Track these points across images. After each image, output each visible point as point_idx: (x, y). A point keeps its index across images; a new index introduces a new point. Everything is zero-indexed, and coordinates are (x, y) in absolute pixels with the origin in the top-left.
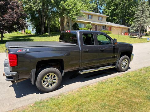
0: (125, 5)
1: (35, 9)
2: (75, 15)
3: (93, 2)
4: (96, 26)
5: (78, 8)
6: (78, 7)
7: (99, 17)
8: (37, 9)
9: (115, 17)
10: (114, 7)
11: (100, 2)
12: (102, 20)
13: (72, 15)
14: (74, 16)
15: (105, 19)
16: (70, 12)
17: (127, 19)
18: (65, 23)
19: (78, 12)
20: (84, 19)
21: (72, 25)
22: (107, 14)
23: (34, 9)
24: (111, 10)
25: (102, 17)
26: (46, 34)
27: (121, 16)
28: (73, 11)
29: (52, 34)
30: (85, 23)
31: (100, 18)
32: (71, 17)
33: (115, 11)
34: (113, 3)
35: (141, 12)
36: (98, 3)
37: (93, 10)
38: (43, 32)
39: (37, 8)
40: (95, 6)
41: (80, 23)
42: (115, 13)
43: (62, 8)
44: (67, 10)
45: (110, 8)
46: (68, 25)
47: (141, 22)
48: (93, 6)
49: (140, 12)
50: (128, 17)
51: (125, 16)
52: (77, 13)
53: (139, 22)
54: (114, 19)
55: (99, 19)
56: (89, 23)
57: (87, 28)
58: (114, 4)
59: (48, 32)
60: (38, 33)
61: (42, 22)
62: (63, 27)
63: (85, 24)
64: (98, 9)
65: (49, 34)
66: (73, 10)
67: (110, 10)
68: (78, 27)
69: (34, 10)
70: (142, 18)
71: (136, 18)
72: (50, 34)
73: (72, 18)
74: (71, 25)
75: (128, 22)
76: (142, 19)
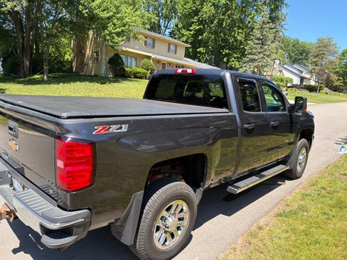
0: (222, 24)
1: (9, 7)
2: (118, 34)
3: (150, 10)
4: (164, 64)
5: (127, 19)
6: (126, 17)
7: (169, 45)
8: (15, 9)
9: (201, 49)
10: (198, 25)
11: (165, 10)
12: (176, 53)
13: (111, 33)
14: (116, 38)
15: (182, 52)
16: (107, 27)
17: (227, 55)
18: (88, 52)
19: (126, 27)
20: (136, 47)
21: (108, 58)
22: (184, 39)
23: (6, 6)
24: (192, 33)
25: (176, 46)
26: (36, 76)
27: (212, 48)
28: (115, 25)
29: (54, 77)
30: (138, 57)
31: (172, 47)
32: (108, 38)
33: (202, 35)
34: (196, 18)
35: (260, 42)
36: (160, 14)
37: (149, 27)
38: (27, 73)
39: (15, 6)
40: (155, 19)
41: (127, 57)
42: (202, 39)
43: (87, 13)
44: (98, 19)
45: (191, 28)
46: (97, 59)
47: (261, 64)
48: (149, 19)
49: (257, 41)
50: (227, 51)
51: (223, 48)
52: (123, 31)
53: (256, 64)
54: (200, 52)
55: (169, 50)
56: (149, 57)
57: (142, 68)
58: (199, 20)
59: (42, 73)
60: (10, 72)
61: (23, 45)
62: (83, 61)
63: (138, 59)
64: (159, 26)
65: (45, 78)
66: (115, 21)
67: (191, 31)
68: (123, 64)
69: (6, 8)
70: (262, 55)
71: (249, 54)
72: (49, 77)
73: (111, 42)
74: (105, 59)
75: (228, 61)
76: (262, 58)
